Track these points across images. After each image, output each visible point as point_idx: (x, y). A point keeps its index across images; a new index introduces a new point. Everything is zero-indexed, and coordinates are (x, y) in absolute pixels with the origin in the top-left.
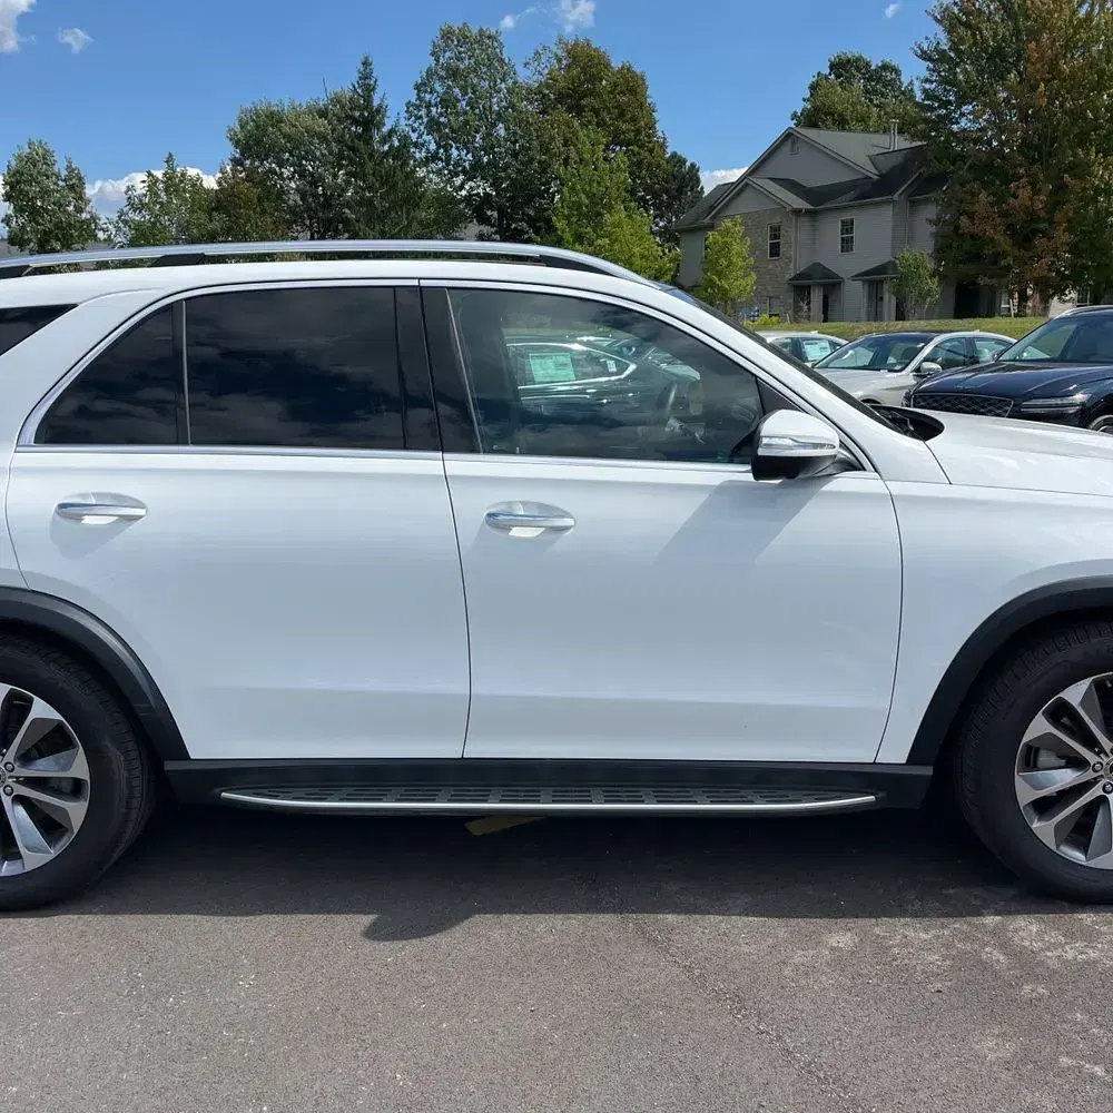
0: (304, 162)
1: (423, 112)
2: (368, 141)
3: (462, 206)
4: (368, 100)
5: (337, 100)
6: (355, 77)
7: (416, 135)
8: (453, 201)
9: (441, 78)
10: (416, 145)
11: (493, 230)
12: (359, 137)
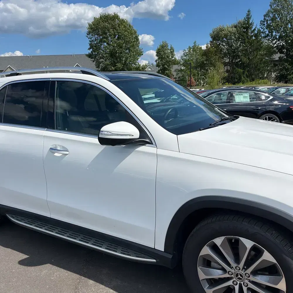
0: (229, 40)
1: (265, 23)
2: (247, 34)
3: (275, 49)
4: (248, 22)
5: (239, 23)
6: (245, 16)
7: (263, 30)
8: (273, 47)
9: (272, 13)
10: (262, 32)
11: (284, 55)
12: (244, 32)
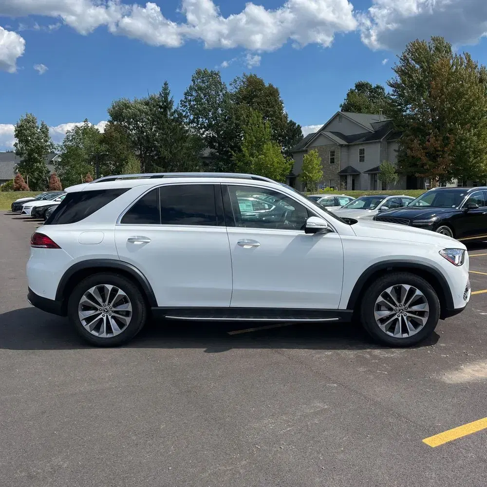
0: (138, 123)
1: (187, 104)
2: (166, 115)
3: (203, 141)
4: (166, 98)
5: (152, 98)
6: (161, 90)
7: (185, 113)
8: (199, 139)
9: (196, 90)
10: (185, 116)
11: (216, 151)
12: (161, 113)
